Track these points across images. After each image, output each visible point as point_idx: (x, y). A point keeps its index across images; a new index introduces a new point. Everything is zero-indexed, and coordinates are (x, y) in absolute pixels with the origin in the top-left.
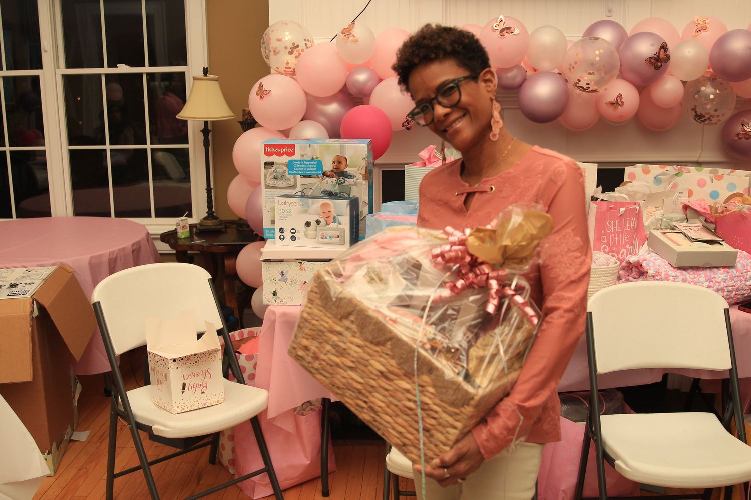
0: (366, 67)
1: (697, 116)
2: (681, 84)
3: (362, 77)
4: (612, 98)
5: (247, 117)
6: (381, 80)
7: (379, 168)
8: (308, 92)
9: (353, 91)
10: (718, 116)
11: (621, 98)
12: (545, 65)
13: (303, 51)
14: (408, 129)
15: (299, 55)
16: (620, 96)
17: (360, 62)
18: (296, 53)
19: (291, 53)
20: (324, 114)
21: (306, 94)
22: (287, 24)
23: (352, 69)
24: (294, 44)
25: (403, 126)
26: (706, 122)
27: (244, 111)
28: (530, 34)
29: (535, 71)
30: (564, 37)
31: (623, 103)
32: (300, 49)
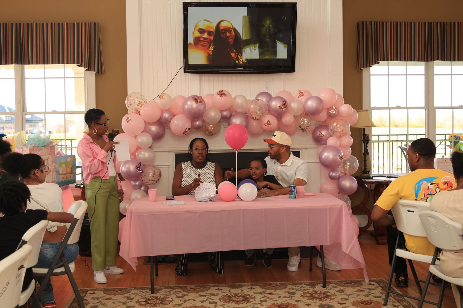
0: (169, 111)
1: (301, 129)
2: (293, 116)
3: (166, 115)
4: (266, 122)
5: (114, 133)
6: (174, 116)
7: (174, 152)
8: (145, 120)
9: (163, 120)
10: (309, 129)
11: (269, 122)
12: (239, 110)
13: (143, 104)
14: (186, 135)
15: (142, 106)
16: (269, 121)
17: (165, 109)
18: (140, 105)
19: (138, 105)
20: (150, 130)
21: (145, 121)
22: (135, 93)
23: (163, 111)
24: (140, 102)
25: (184, 133)
26: (305, 131)
27: (113, 130)
28: (233, 97)
29: (236, 112)
30: (247, 99)
31: (270, 124)
32: (142, 104)
